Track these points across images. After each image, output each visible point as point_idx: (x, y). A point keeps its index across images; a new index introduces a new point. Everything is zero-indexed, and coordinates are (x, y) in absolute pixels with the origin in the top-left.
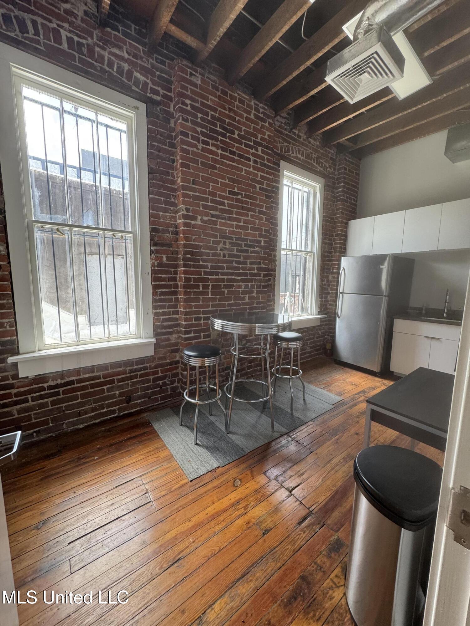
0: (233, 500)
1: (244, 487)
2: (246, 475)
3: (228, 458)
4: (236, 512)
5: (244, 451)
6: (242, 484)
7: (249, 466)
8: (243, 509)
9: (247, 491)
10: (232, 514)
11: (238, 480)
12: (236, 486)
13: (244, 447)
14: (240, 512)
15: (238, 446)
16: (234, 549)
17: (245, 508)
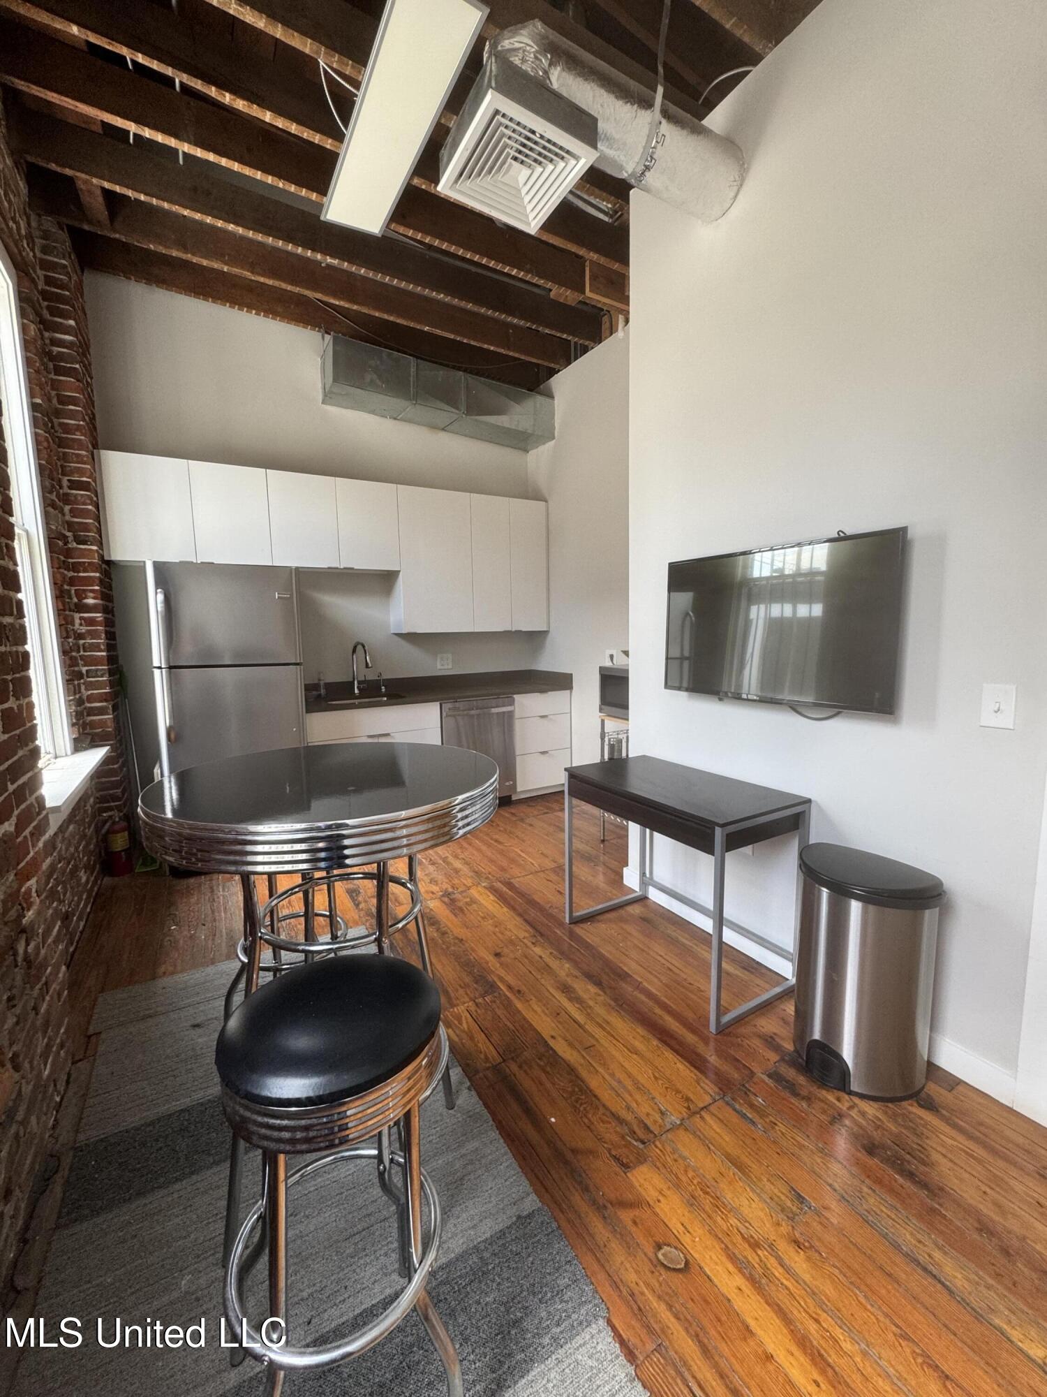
0: (739, 1280)
1: (686, 1239)
2: (635, 1223)
3: (563, 1282)
4: (777, 1274)
5: (530, 1216)
6: (673, 1241)
7: (600, 1208)
8: (759, 1252)
9: (698, 1231)
10: (787, 1288)
11: (660, 1257)
12: (687, 1263)
13: (513, 1211)
14: (772, 1263)
15: (502, 1234)
16: (883, 1292)
17: (755, 1245)
